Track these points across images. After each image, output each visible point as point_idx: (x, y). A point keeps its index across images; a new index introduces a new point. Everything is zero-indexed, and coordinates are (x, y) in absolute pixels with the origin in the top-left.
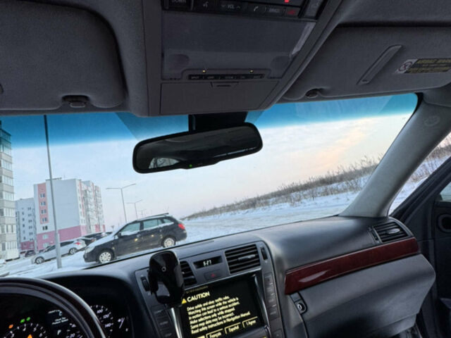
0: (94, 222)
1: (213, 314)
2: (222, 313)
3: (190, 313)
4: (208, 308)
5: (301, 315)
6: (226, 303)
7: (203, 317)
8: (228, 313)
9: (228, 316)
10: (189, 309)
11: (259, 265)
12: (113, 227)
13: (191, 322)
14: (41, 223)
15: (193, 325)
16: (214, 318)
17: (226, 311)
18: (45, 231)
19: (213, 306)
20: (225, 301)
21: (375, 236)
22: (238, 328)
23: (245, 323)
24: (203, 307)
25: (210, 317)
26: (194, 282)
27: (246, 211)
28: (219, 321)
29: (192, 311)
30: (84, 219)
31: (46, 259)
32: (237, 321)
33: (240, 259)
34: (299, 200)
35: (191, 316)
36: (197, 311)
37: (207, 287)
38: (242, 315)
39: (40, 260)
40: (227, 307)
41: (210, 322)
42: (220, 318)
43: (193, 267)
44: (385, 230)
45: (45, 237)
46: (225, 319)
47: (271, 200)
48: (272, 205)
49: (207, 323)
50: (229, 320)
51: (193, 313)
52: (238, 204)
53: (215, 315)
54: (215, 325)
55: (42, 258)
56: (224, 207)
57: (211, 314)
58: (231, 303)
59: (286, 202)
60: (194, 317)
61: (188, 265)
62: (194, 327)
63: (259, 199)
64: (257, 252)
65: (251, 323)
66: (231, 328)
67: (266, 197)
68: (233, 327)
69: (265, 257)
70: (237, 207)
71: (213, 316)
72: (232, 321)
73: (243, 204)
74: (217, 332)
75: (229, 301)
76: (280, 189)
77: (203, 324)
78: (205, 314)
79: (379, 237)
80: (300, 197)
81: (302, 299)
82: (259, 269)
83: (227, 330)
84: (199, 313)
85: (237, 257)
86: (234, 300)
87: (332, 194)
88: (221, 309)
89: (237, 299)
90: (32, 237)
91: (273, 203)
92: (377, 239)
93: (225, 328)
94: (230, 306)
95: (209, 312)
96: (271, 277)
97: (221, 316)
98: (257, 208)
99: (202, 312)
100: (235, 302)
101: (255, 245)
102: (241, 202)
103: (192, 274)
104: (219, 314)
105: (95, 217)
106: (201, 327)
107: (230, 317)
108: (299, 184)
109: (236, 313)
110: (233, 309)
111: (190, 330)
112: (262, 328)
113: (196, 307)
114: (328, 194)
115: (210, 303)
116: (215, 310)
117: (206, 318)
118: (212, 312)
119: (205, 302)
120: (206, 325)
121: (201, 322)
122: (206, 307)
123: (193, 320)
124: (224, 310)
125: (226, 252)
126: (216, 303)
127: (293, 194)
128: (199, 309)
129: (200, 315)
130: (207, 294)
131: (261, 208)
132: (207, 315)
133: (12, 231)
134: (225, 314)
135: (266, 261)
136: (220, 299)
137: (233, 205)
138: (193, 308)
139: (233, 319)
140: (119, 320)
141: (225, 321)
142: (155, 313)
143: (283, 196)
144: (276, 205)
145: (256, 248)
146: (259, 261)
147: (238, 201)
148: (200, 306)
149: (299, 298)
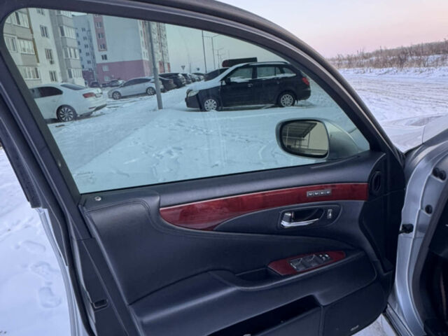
0: (158, 57)
12: (183, 67)
14: (100, 51)
18: (105, 61)
27: (385, 70)
30: (146, 51)
31: (122, 95)
39: (117, 96)
45: (105, 69)
55: (119, 94)
90: (91, 66)
98: (405, 69)
105: (158, 51)
131: (413, 69)
133: (76, 57)
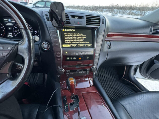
1: (75, 38)
2: (78, 39)
3: (65, 35)
4: (73, 36)
5: (108, 49)
6: (81, 36)
7: (70, 38)
8: (80, 40)
9: (80, 41)
10: (65, 34)
11: (99, 25)
13: (65, 39)
15: (66, 40)
16: (75, 40)
17: (80, 39)
19: (75, 36)
20: (81, 35)
21: (151, 30)
22: (83, 46)
23: (86, 45)
24: (71, 35)
25: (73, 39)
26: (70, 23)
28: (76, 41)
29: (66, 35)
32: (83, 43)
33: (91, 20)
34: (116, 13)
35: (66, 36)
36: (68, 35)
37: (74, 27)
38: (86, 42)
40: (81, 37)
41: (73, 41)
42: (77, 41)
43: (70, 17)
44: (156, 29)
46: (79, 41)
47: (104, 10)
48: (104, 12)
49: (72, 41)
50: (80, 42)
51: (67, 35)
52: (89, 7)
53: (75, 39)
54: (75, 42)
56: (83, 7)
57: (74, 38)
58: (83, 37)
59: (110, 12)
60: (66, 37)
61: (68, 15)
62: (66, 41)
63: (99, 7)
64: (100, 20)
65: (89, 46)
66: (81, 45)
67: (103, 8)
68: (82, 45)
69: (103, 23)
70: (89, 8)
71: (74, 39)
72: (81, 43)
73: (92, 8)
74: (75, 45)
75: (82, 36)
76: (110, 6)
77: (70, 41)
78: (72, 37)
79: (152, 31)
80: (118, 12)
81: (110, 44)
82: (98, 27)
83: (79, 45)
84: (69, 36)
85: (90, 19)
86: (85, 36)
87: (131, 15)
88: (78, 37)
89: (86, 36)
91: (105, 12)
92: (151, 32)
93: (78, 45)
94: (82, 37)
95: (73, 37)
96: (103, 32)
97: (77, 40)
99: (70, 36)
100: (84, 36)
101: (100, 17)
102: (91, 7)
103: (69, 19)
104: (77, 39)
106: (69, 41)
107: (81, 41)
108: (120, 6)
109: (84, 41)
110: (83, 39)
111: (64, 41)
112: (93, 48)
113: (68, 34)
114: (129, 15)
115: (74, 34)
116: (76, 37)
117: (71, 39)
118: (74, 37)
119: (72, 33)
120: (71, 41)
121: (69, 40)
122: (72, 35)
123: (66, 38)
124: (79, 38)
125: (86, 15)
126: (76, 35)
127: (115, 10)
128: (69, 35)
129: (69, 37)
130: (74, 30)
132: (72, 38)
134: (79, 40)
135: (103, 25)
136: (79, 34)
137: (87, 7)
138: (67, 34)
139: (82, 42)
140: (35, 31)
141: (79, 42)
142: (51, 30)
143: (110, 10)
144: (106, 13)
145: (100, 18)
146: (100, 24)
147: (90, 6)
148: (70, 34)
149: (110, 43)
